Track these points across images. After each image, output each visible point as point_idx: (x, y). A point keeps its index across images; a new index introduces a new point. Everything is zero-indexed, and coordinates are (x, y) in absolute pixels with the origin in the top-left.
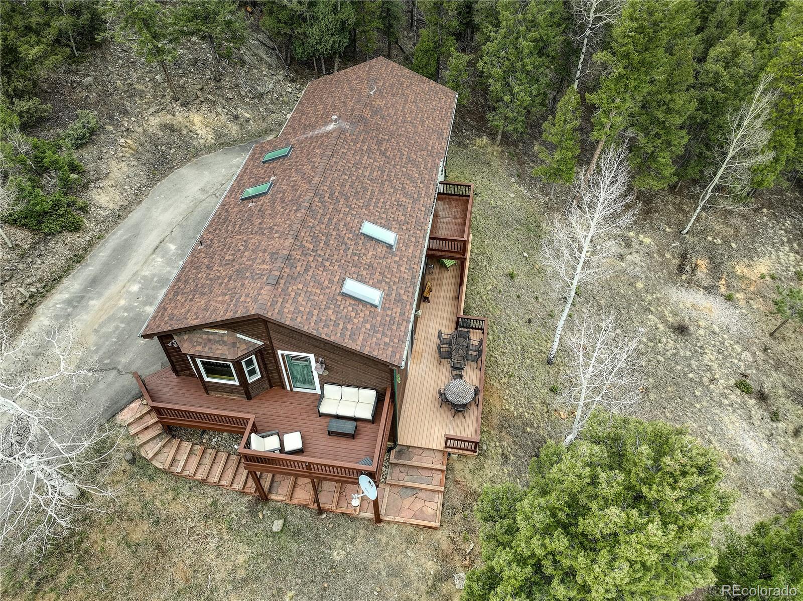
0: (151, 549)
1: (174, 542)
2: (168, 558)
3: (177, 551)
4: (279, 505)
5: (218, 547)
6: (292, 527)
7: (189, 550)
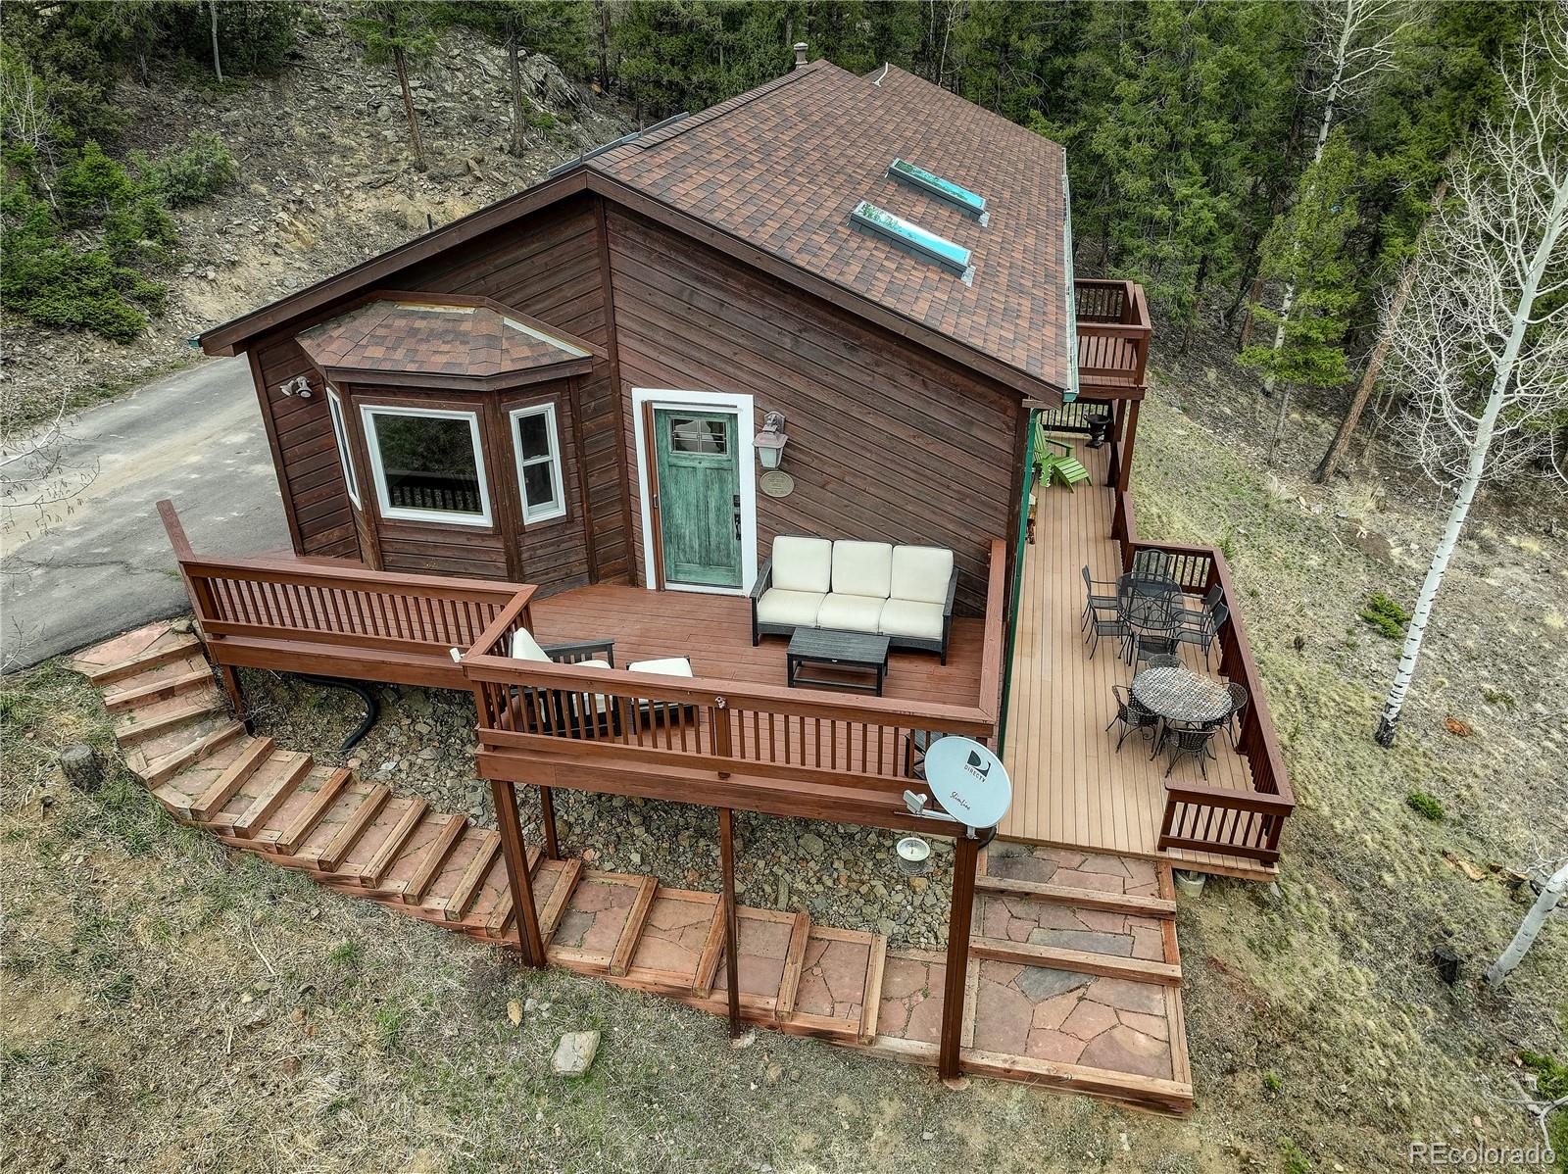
0: (68, 1084)
1: (169, 1073)
2: (126, 1125)
3: (170, 1108)
4: (584, 986)
5: (335, 1107)
6: (626, 1069)
7: (219, 1110)
